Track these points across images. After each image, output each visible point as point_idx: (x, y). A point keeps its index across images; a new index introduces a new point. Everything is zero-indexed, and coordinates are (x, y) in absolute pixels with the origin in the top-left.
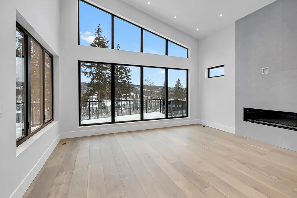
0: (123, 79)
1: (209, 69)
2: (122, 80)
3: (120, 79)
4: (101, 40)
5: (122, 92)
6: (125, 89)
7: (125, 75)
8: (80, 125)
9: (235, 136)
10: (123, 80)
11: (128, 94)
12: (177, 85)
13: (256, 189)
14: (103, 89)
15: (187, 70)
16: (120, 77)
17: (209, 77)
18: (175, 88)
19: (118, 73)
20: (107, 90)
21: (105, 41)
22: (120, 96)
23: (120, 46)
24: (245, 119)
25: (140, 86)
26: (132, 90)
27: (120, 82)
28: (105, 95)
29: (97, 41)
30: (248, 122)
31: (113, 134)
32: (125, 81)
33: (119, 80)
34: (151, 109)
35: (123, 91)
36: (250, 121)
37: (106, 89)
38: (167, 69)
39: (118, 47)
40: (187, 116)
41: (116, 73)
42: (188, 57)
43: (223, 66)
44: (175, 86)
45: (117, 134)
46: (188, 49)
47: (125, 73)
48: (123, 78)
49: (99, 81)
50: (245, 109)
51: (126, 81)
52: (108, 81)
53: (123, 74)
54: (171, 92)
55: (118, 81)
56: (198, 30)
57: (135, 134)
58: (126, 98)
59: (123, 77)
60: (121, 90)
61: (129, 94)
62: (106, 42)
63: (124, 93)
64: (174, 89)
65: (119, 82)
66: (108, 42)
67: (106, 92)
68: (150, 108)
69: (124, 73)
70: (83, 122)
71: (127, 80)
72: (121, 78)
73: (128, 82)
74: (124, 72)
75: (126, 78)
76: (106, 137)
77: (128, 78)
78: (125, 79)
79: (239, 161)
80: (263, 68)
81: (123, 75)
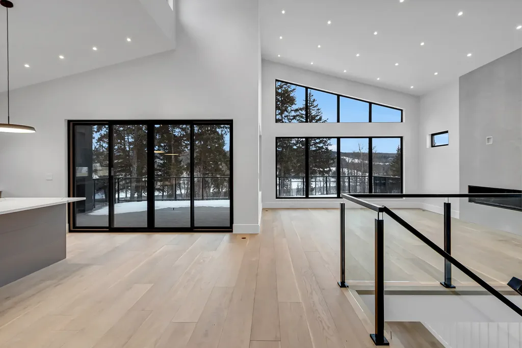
0: (318, 145)
1: (433, 135)
4: (285, 88)
5: (316, 166)
6: (322, 161)
8: (277, 198)
10: (318, 147)
11: (326, 169)
14: (287, 162)
15: (401, 138)
16: (313, 142)
17: (433, 146)
22: (314, 172)
26: (332, 161)
27: (313, 149)
28: (291, 169)
29: (280, 91)
31: (307, 209)
32: (322, 148)
36: (475, 202)
37: (292, 161)
38: (370, 138)
42: (402, 121)
43: (447, 132)
46: (402, 111)
48: (317, 143)
49: (283, 150)
56: (412, 87)
60: (315, 163)
61: (328, 169)
63: (319, 167)
67: (292, 166)
71: (324, 147)
73: (327, 149)
75: (323, 143)
77: (327, 142)
78: (321, 145)
80: (488, 137)
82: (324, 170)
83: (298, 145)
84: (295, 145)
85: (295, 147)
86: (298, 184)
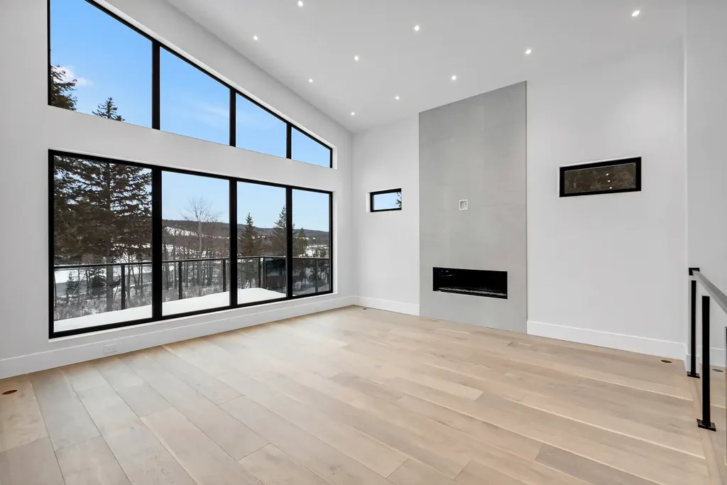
0: (128, 202)
1: (372, 194)
2: (124, 206)
3: (115, 201)
5: (123, 241)
6: (136, 232)
7: (134, 189)
8: (53, 335)
9: (421, 318)
10: (128, 205)
11: (144, 246)
12: (280, 222)
13: (465, 384)
15: (331, 194)
16: (115, 195)
17: (372, 210)
18: (276, 229)
19: (109, 183)
20: (72, 235)
21: (61, 82)
23: (115, 104)
24: (436, 288)
25: (229, 227)
30: (439, 292)
31: (159, 347)
32: (136, 207)
33: (111, 205)
34: (209, 284)
35: (127, 236)
36: (442, 291)
38: (289, 189)
39: (109, 107)
40: (331, 291)
41: (103, 183)
42: (331, 166)
43: (399, 190)
44: (276, 226)
45: (171, 345)
46: (331, 149)
47: (134, 184)
48: (126, 198)
50: (436, 271)
51: (139, 209)
52: (71, 206)
53: (128, 188)
54: (266, 239)
55: (108, 207)
56: (353, 114)
57: (222, 339)
58: (139, 257)
59: (126, 194)
60: (120, 234)
62: (63, 85)
63: (130, 242)
64: (274, 233)
65: (115, 211)
66: (69, 84)
68: (206, 281)
69: (131, 186)
70: (59, 326)
72: (120, 200)
74: (131, 183)
75: (139, 200)
76: (146, 356)
77: (145, 198)
78: (135, 202)
79: (434, 354)
80: (461, 201)
81: (127, 191)
82: (141, 247)
83: (80, 199)
84: (73, 198)
85: (72, 202)
86: (70, 274)
